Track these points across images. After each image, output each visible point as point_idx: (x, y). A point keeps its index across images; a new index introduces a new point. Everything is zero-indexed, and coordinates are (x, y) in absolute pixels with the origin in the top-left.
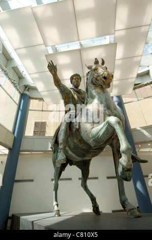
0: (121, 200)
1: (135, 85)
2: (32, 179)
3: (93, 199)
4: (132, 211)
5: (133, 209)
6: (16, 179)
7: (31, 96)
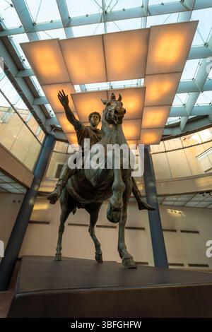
0: (118, 248)
1: (163, 136)
2: (48, 221)
3: (97, 246)
4: (128, 260)
5: (128, 259)
6: (31, 220)
7: (57, 137)
